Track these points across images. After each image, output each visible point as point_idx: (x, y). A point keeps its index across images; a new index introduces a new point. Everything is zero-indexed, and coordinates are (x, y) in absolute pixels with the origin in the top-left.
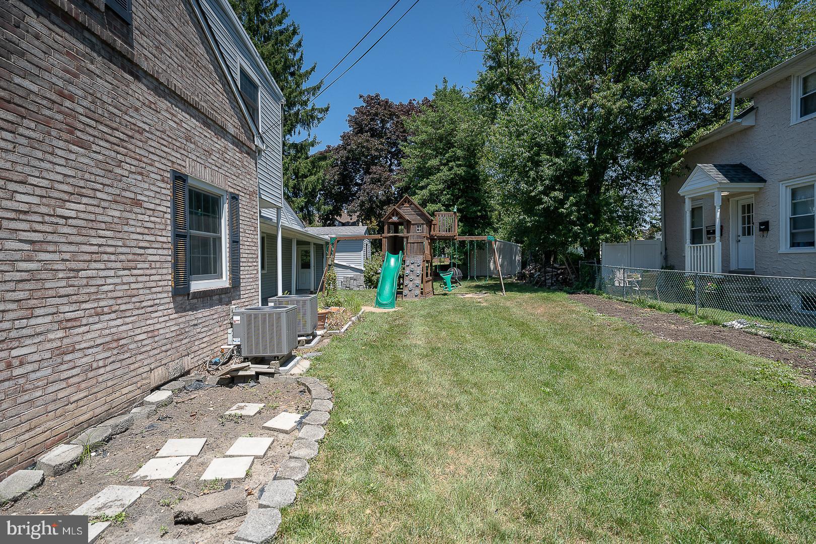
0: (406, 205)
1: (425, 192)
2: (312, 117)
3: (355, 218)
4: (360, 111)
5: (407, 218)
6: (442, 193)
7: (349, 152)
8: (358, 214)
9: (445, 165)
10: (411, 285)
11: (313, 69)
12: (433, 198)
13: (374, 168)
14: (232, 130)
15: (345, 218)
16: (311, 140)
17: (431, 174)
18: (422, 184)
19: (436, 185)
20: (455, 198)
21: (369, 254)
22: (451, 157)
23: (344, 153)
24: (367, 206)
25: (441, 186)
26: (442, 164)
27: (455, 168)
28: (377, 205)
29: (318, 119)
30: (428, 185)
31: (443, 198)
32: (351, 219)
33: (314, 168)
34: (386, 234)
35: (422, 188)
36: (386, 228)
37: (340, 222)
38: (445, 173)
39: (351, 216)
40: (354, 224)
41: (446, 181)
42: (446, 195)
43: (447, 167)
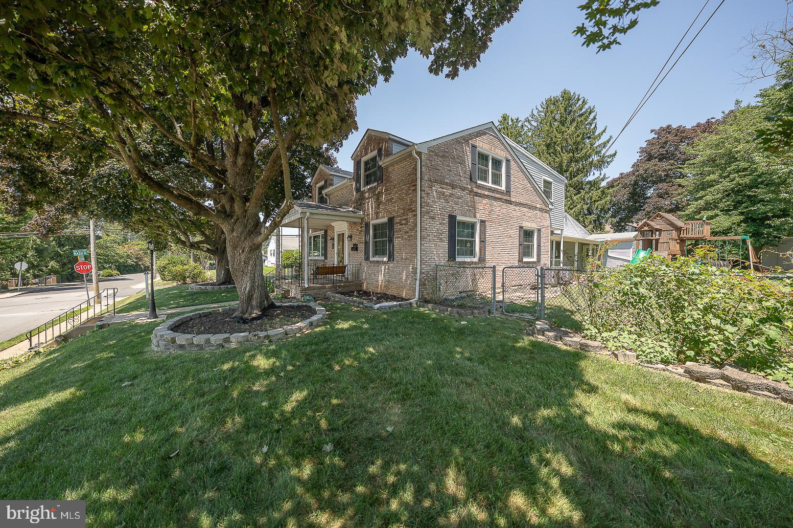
0: (658, 218)
1: (701, 202)
2: (603, 162)
4: (650, 143)
5: (657, 227)
6: (721, 200)
7: (637, 176)
9: (725, 178)
11: (604, 131)
12: (709, 207)
14: (539, 206)
16: (602, 177)
17: (710, 186)
18: (699, 195)
19: (713, 195)
20: (738, 203)
22: (734, 169)
23: (633, 178)
25: (720, 195)
26: (721, 177)
27: (737, 179)
29: (608, 162)
30: (705, 195)
31: (721, 205)
33: (603, 195)
35: (696, 200)
38: (726, 184)
41: (726, 191)
42: (726, 202)
43: (727, 179)
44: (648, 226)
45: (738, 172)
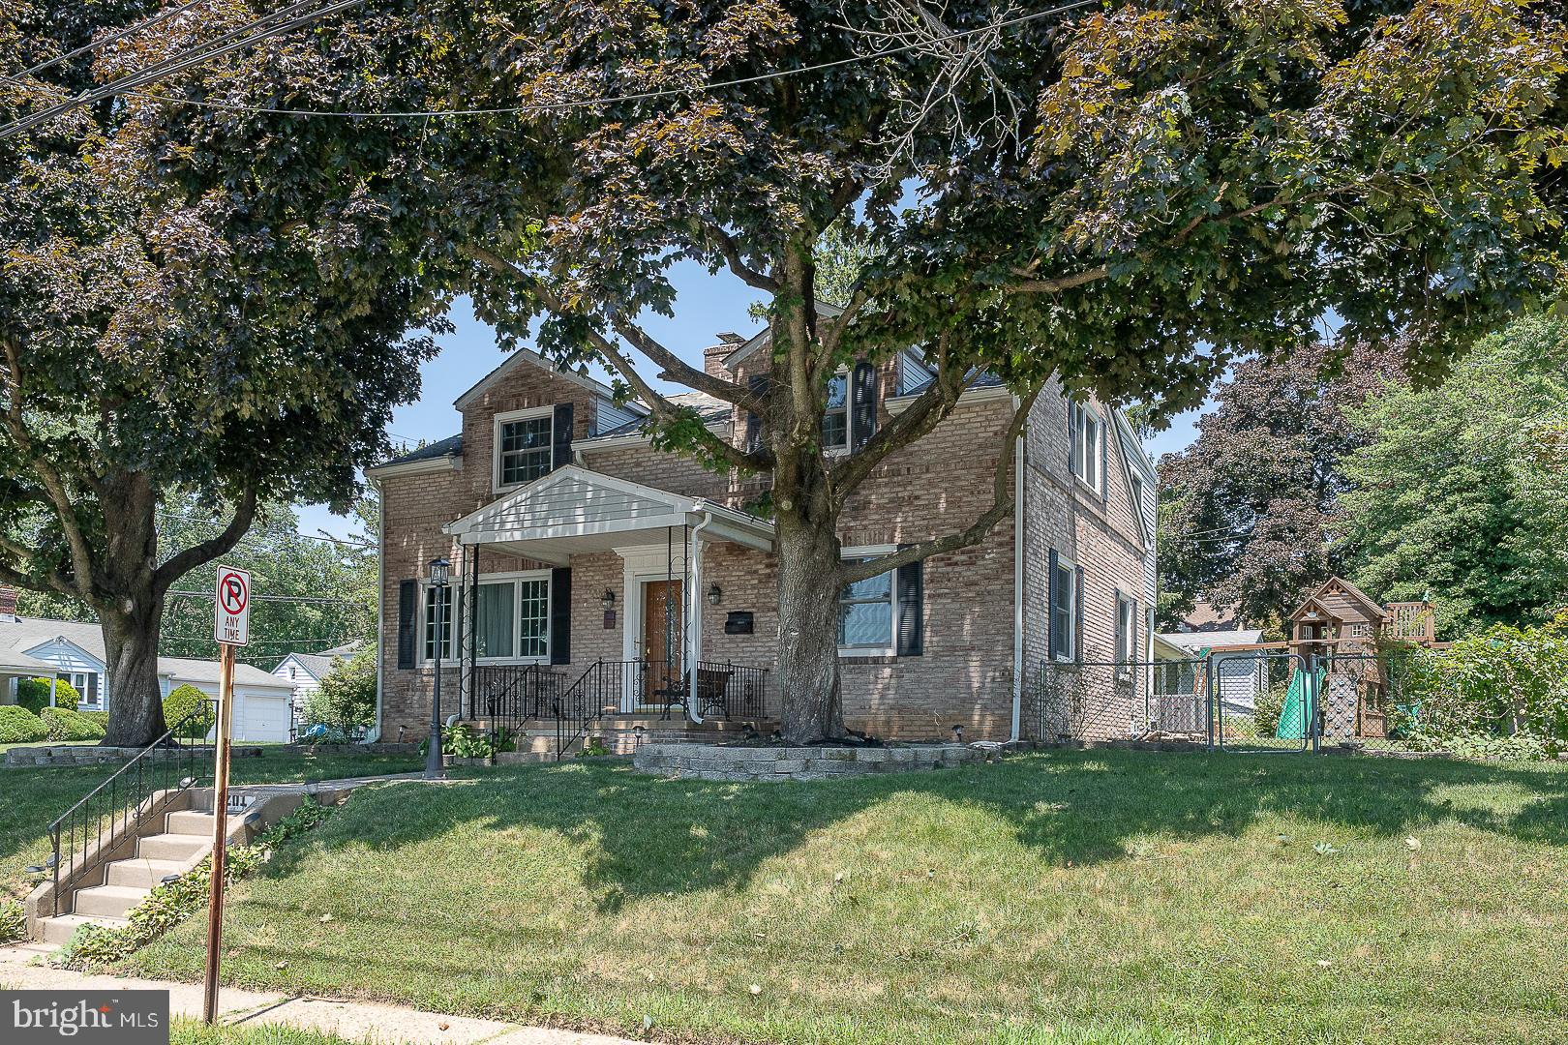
0: (1334, 592)
1: (1391, 560)
3: (1229, 615)
5: (1334, 613)
6: (1430, 556)
7: (1218, 470)
8: (1238, 604)
9: (1436, 500)
10: (1338, 719)
12: (1407, 572)
13: (1277, 504)
14: (1134, 541)
15: (1202, 613)
17: (1407, 519)
18: (1385, 540)
19: (1415, 543)
20: (1462, 568)
21: (1265, 680)
22: (1452, 483)
23: (1208, 474)
24: (1260, 587)
25: (1428, 546)
26: (1429, 499)
27: (1460, 508)
28: (1283, 585)
30: (1398, 542)
31: (1430, 570)
32: (1220, 617)
34: (1296, 641)
35: (1379, 552)
36: (1296, 630)
37: (1188, 625)
38: (1438, 519)
39: (1218, 609)
40: (1228, 626)
41: (1439, 535)
42: (1439, 562)
43: (1441, 506)
44: (1316, 609)
45: (1460, 491)
